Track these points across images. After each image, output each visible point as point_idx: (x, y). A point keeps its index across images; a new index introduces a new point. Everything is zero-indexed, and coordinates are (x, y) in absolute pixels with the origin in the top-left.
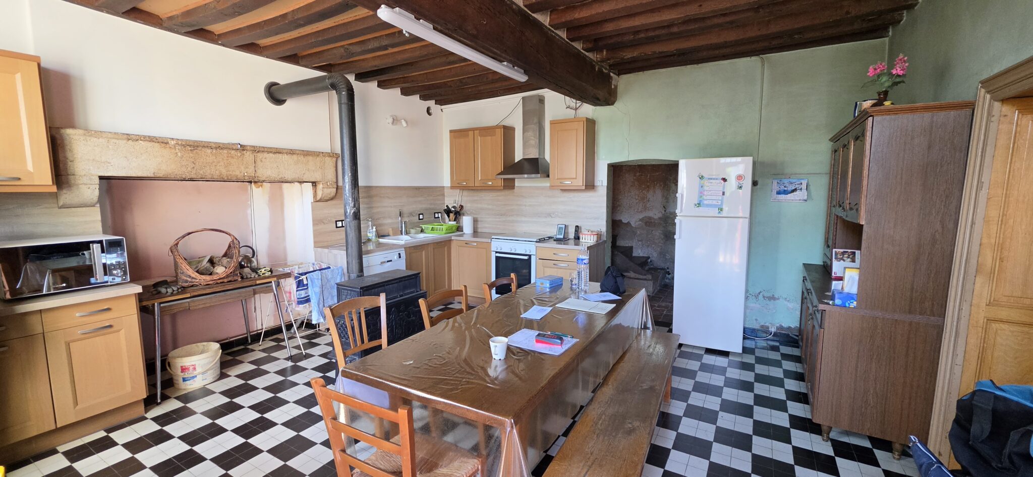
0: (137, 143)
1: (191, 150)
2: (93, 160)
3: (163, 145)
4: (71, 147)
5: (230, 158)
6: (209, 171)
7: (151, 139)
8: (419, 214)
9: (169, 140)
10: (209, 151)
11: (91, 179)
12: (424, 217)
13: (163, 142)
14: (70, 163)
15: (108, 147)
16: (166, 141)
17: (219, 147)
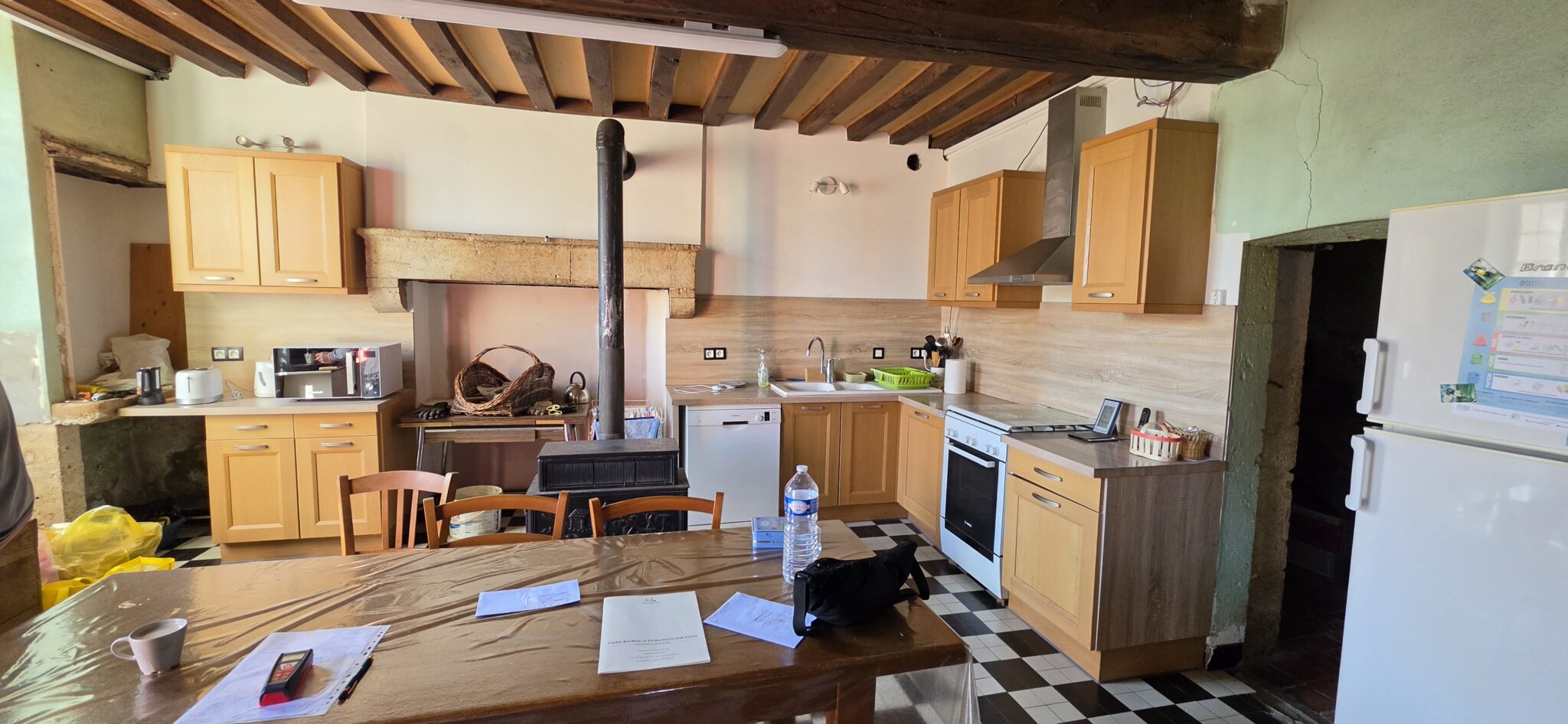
0: (435, 240)
1: (492, 247)
2: (394, 261)
3: (462, 242)
4: (376, 247)
5: (538, 256)
6: (512, 273)
7: (448, 236)
8: (875, 349)
9: (466, 236)
10: (513, 247)
11: (391, 282)
12: (885, 354)
13: (460, 238)
14: (374, 265)
15: (408, 246)
16: (462, 238)
17: (524, 241)
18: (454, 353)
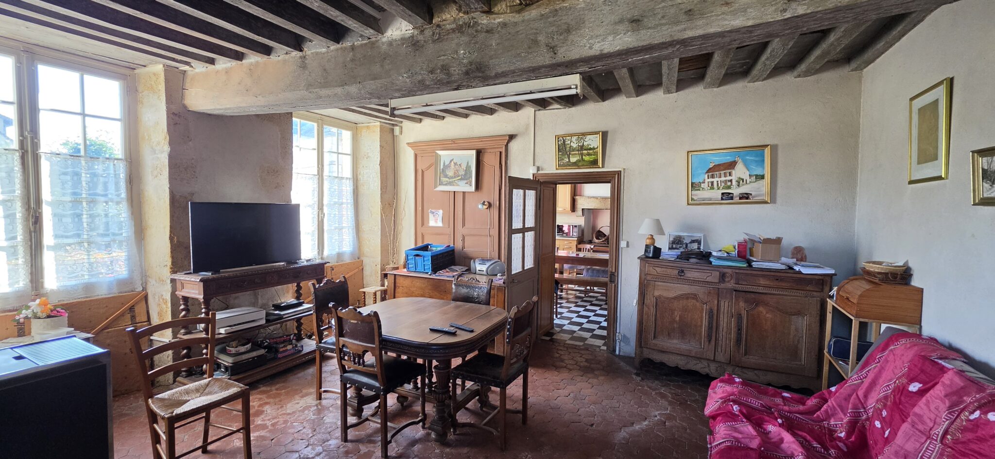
2: (581, 205)
11: (580, 209)
18: (594, 228)
